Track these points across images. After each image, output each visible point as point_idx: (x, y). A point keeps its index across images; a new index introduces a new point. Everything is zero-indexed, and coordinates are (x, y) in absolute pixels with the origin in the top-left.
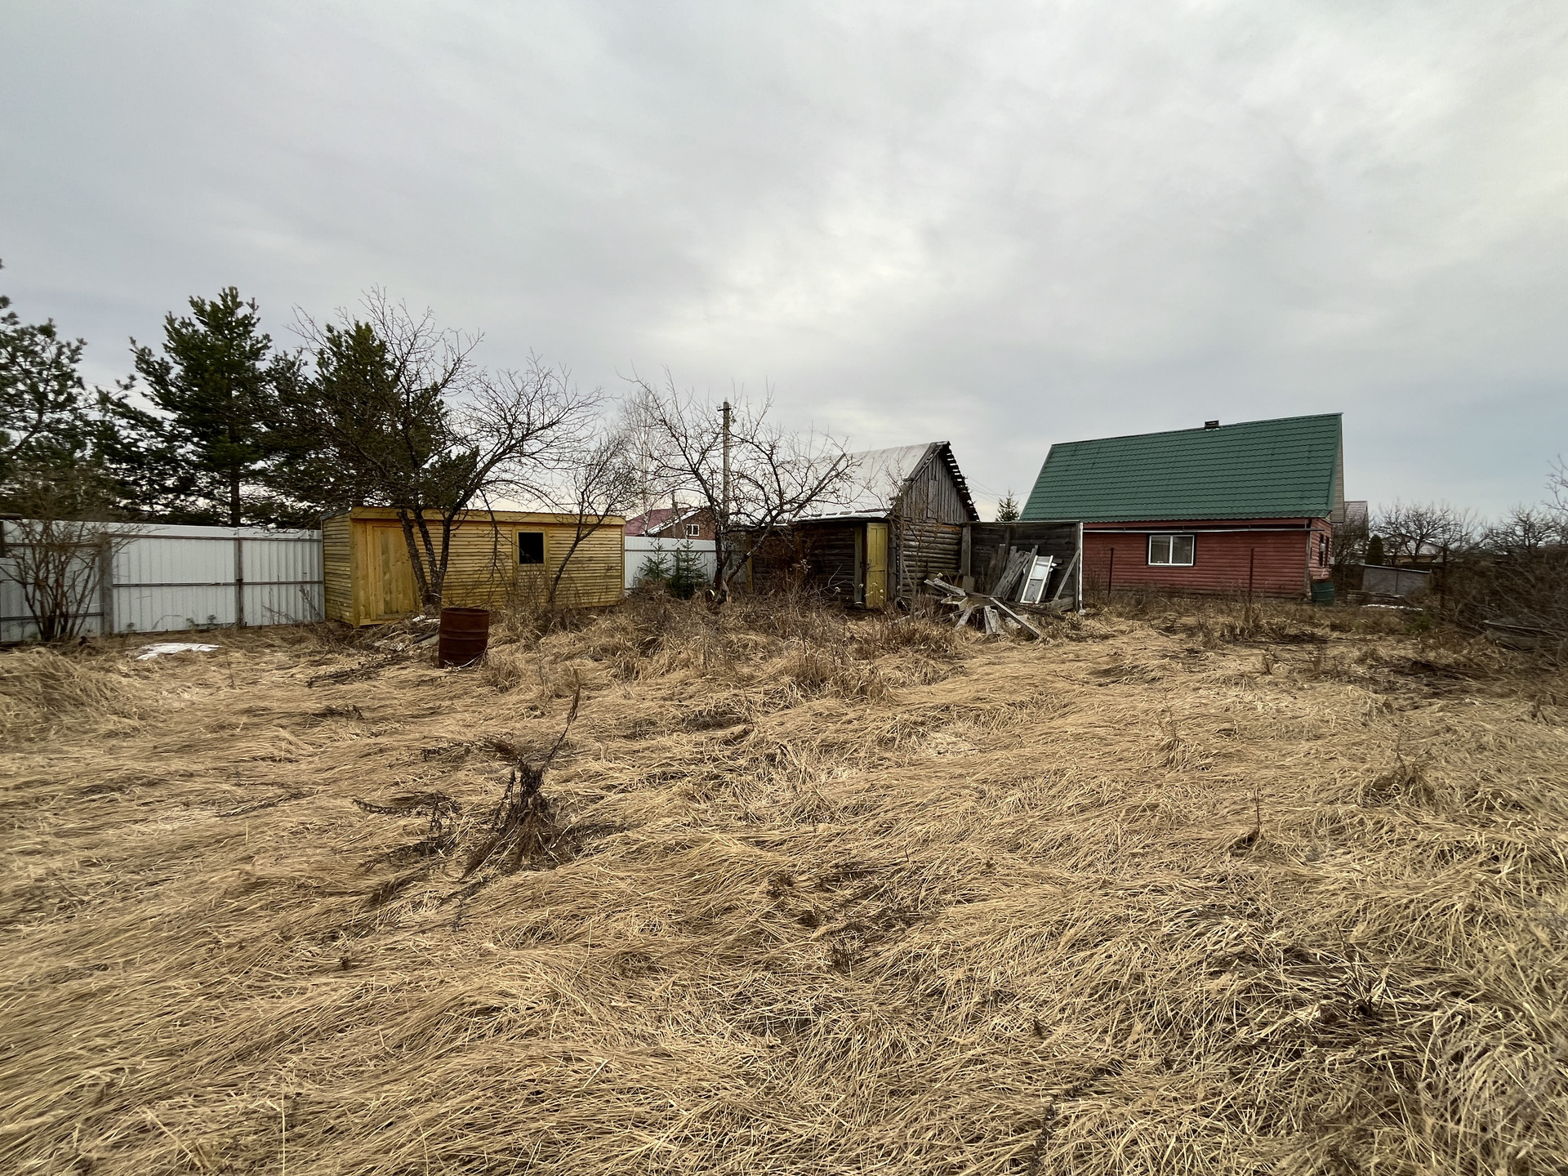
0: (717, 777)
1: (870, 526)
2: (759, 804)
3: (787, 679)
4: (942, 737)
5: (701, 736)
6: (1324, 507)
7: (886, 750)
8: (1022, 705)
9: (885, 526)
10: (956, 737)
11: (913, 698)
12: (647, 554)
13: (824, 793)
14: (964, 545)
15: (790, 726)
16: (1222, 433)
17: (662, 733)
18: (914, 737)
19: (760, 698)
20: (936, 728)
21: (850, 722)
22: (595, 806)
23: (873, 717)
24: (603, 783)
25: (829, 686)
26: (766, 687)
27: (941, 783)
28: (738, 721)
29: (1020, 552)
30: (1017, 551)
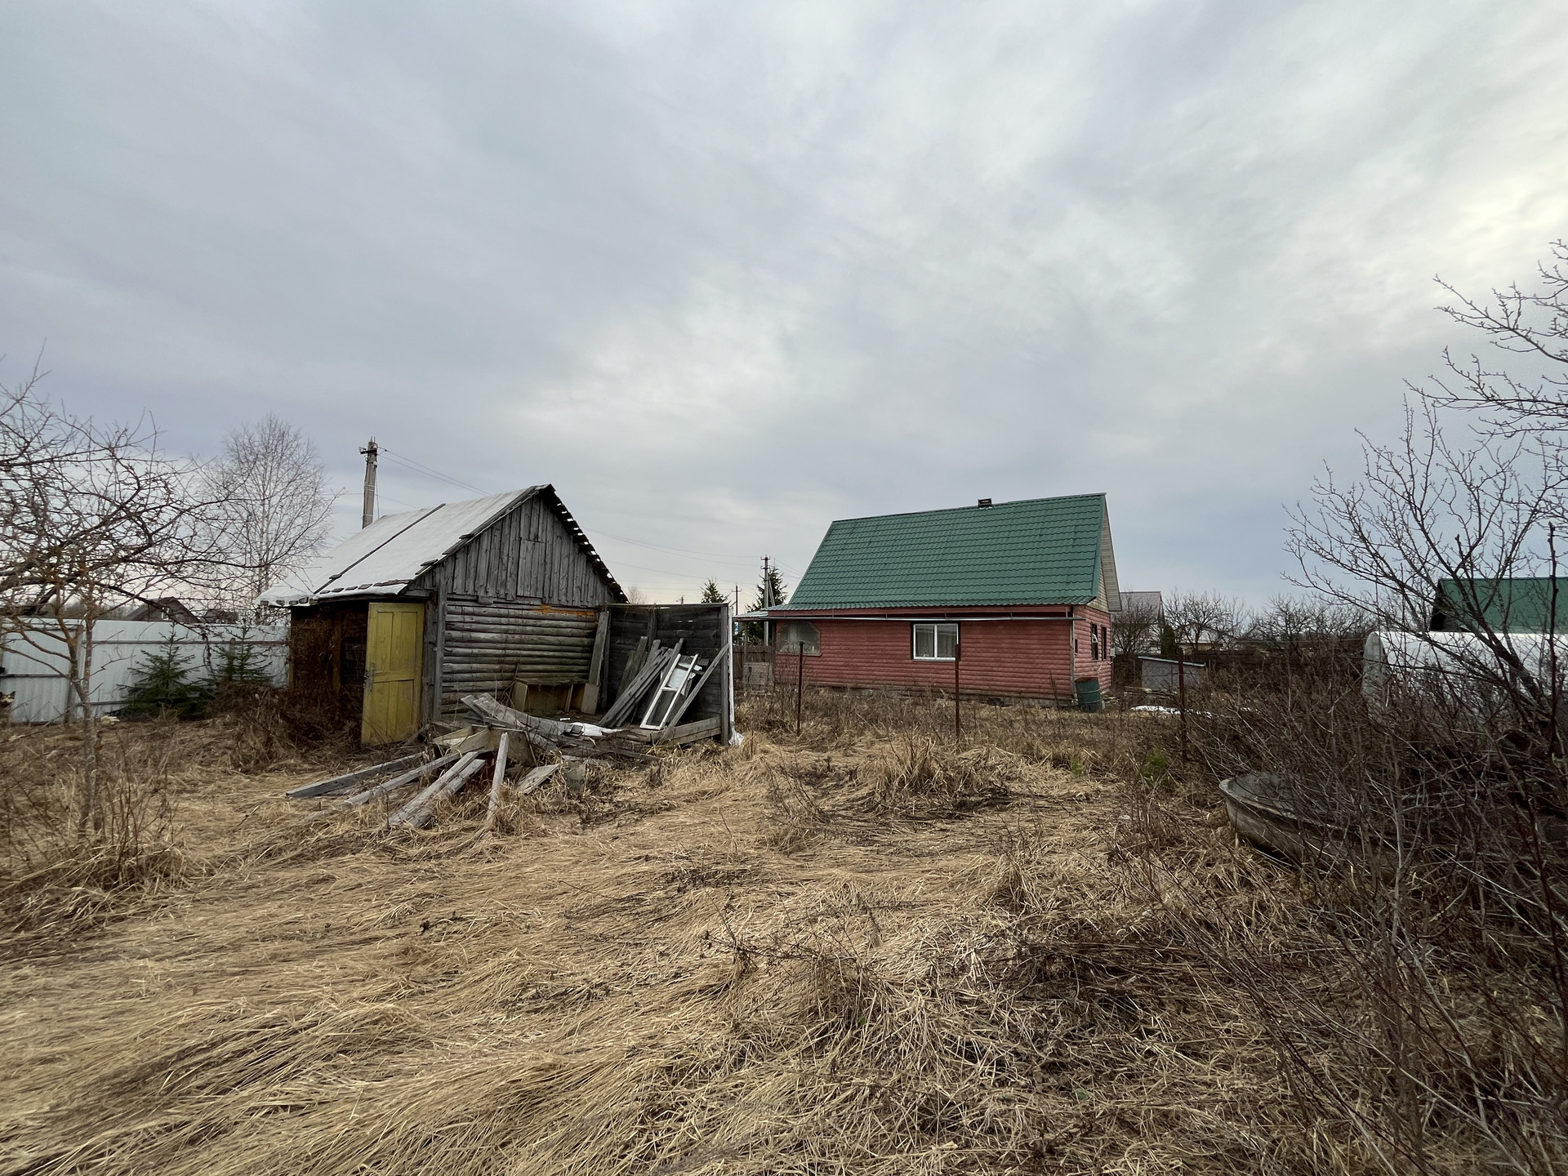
1: (374, 608)
9: (419, 608)
14: (598, 637)
16: (994, 512)
29: (663, 648)
30: (659, 648)
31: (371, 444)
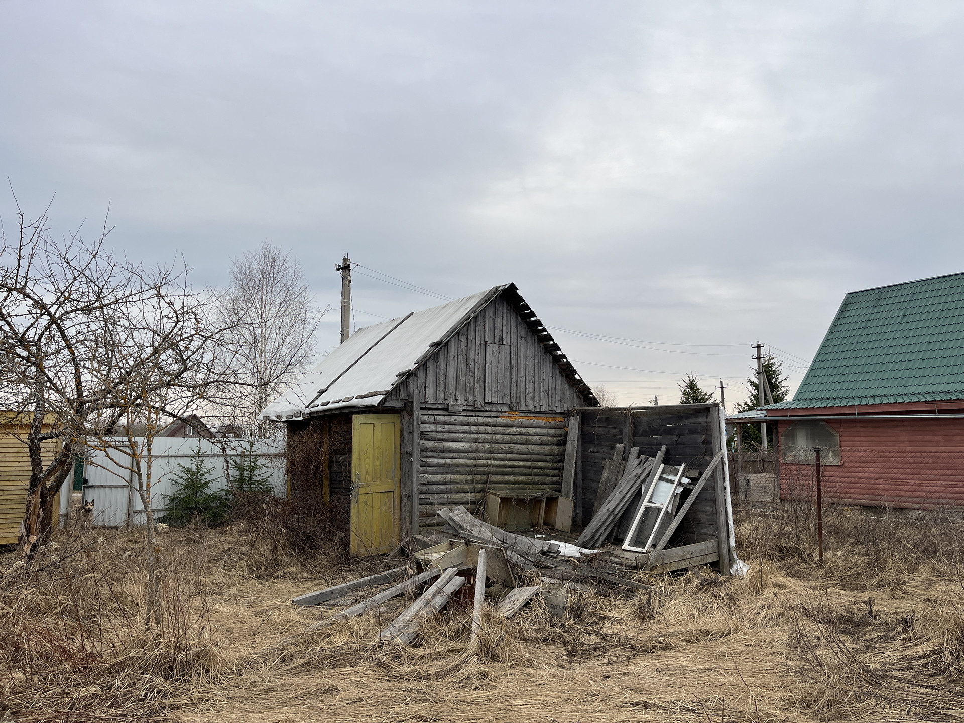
1: (360, 420)
14: (569, 444)
29: (642, 458)
30: (639, 457)
31: (345, 260)
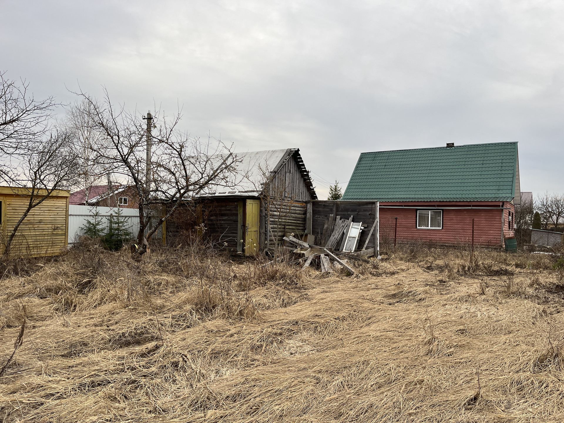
0: (134, 382)
1: (249, 202)
2: (165, 399)
3: (188, 307)
4: (292, 343)
5: (123, 352)
6: (510, 195)
7: (257, 354)
8: (344, 319)
9: (257, 201)
10: (302, 341)
11: (275, 317)
12: (86, 218)
13: (214, 387)
14: (308, 215)
15: (190, 341)
16: (456, 150)
17: (92, 351)
18: (275, 344)
19: (168, 321)
20: (289, 337)
21: (232, 335)
22: (36, 411)
23: (248, 331)
24: (43, 393)
25: (218, 311)
26: (174, 313)
27: (293, 375)
28: (152, 339)
29: (342, 220)
31: (149, 114)
